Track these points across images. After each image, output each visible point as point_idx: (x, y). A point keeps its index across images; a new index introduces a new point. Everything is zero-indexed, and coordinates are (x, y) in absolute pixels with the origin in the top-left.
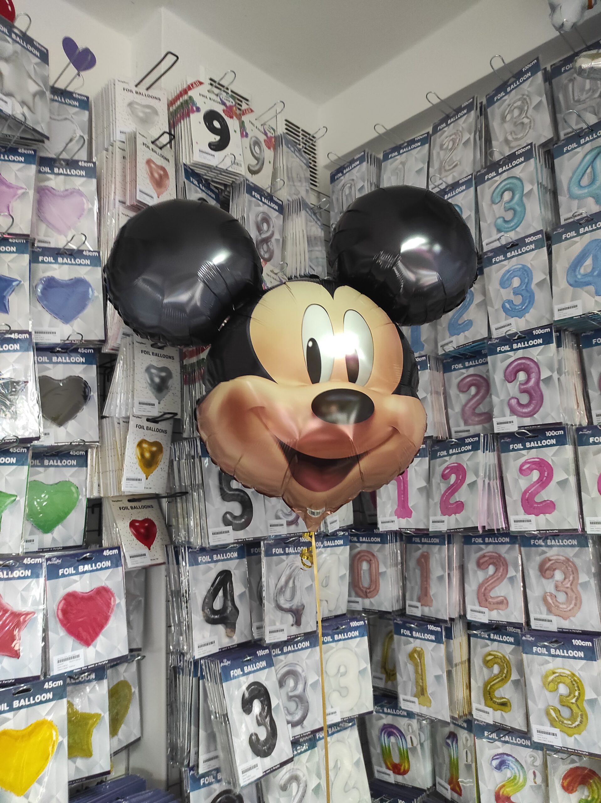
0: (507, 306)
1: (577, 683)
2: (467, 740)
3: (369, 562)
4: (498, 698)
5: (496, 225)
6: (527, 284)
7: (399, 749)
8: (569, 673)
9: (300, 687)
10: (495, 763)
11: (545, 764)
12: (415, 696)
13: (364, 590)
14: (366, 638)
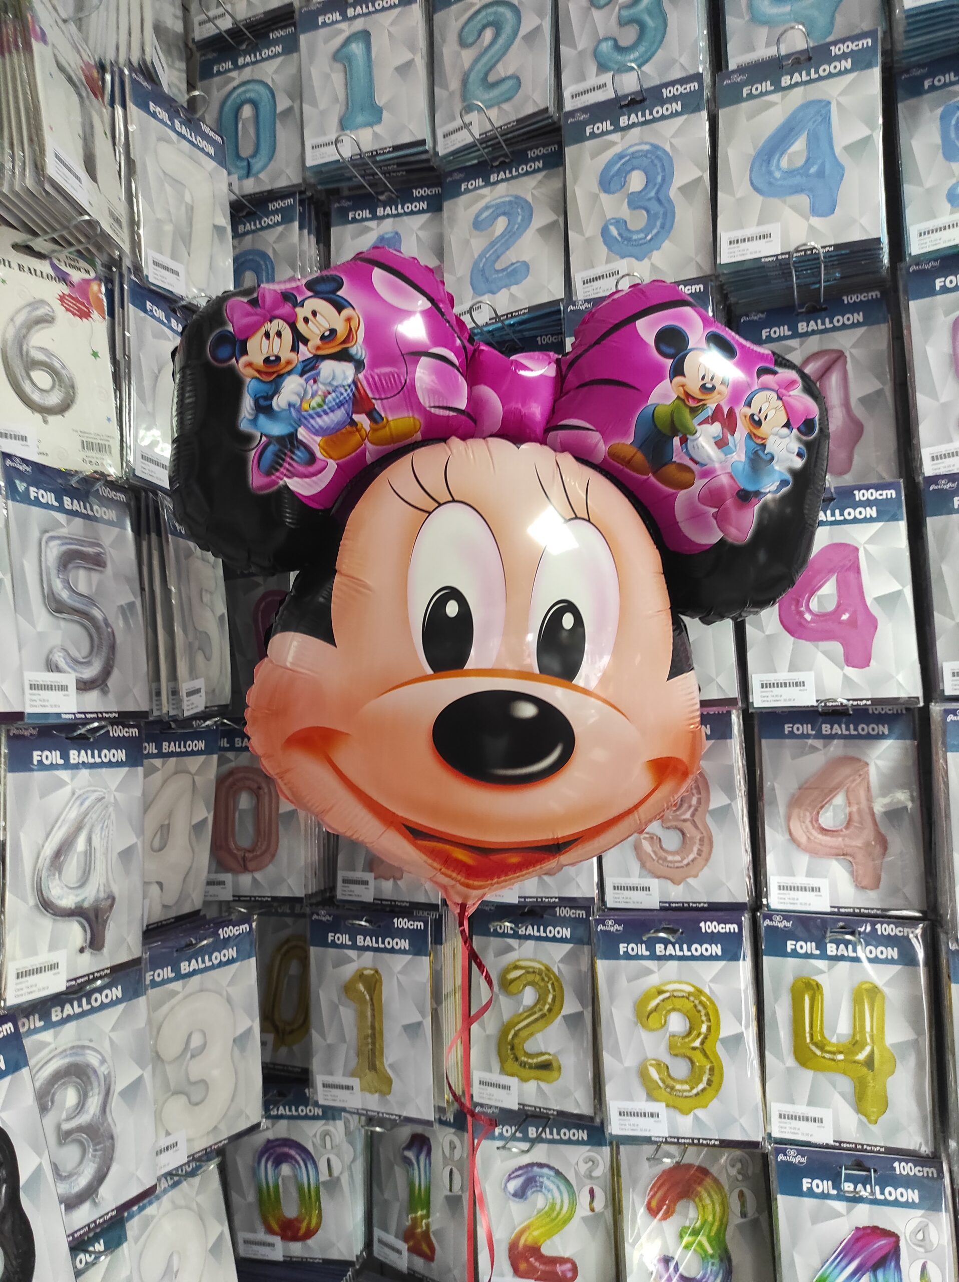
0: (614, 231)
1: (705, 1007)
2: (453, 1147)
3: (256, 793)
4: (529, 1055)
5: (596, 54)
6: (661, 186)
7: (300, 1189)
8: (690, 989)
9: (94, 1104)
10: (513, 1185)
11: (615, 1170)
12: (353, 1075)
13: (240, 854)
14: (253, 960)
